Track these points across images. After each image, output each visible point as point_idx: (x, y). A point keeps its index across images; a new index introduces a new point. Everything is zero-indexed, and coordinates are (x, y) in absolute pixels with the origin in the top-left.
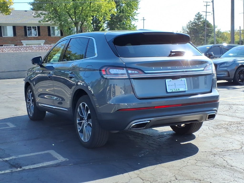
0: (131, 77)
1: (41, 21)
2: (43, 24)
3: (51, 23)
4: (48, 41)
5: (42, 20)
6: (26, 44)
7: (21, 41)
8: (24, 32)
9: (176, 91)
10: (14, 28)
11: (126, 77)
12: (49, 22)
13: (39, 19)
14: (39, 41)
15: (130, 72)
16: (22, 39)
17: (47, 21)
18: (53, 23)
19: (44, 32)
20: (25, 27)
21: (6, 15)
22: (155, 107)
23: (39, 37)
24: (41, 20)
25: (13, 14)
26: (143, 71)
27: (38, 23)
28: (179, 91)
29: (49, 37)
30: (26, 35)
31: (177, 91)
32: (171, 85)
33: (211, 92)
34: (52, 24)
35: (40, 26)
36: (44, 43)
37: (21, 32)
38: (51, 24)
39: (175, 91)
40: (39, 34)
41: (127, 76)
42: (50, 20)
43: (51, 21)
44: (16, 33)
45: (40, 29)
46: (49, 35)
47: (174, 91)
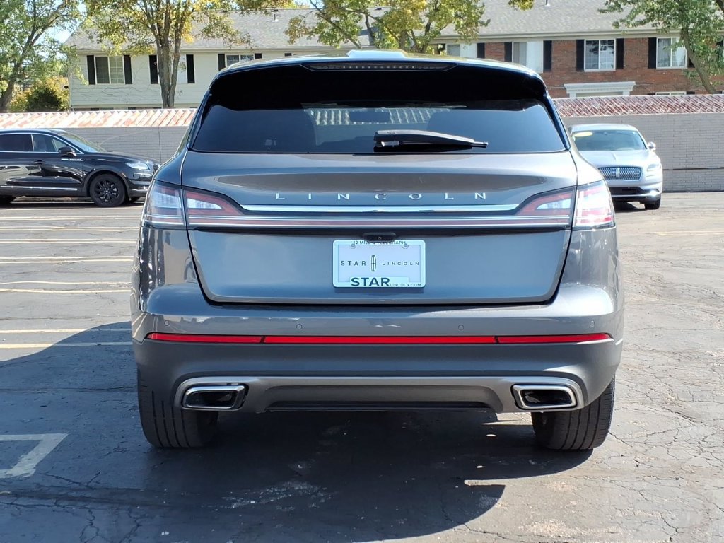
0: (191, 224)
1: (620, 24)
2: (627, 30)
3: (655, 28)
4: (644, 83)
5: (623, 18)
6: (578, 95)
7: (565, 85)
8: (575, 57)
9: (373, 286)
10: (548, 46)
11: (177, 220)
12: (648, 26)
13: (616, 16)
14: (617, 85)
15: (192, 203)
16: (568, 78)
17: (642, 23)
18: (660, 27)
19: (636, 57)
20: (580, 43)
21: (524, 8)
22: (266, 338)
23: (620, 71)
24: (622, 21)
25: (551, 4)
26: (236, 205)
27: (613, 28)
28: (385, 285)
29: (651, 70)
30: (580, 65)
31: (376, 286)
32: (353, 263)
33: (550, 301)
34: (657, 30)
35: (624, 37)
36: (632, 90)
37: (564, 59)
38: (653, 30)
39: (367, 286)
40: (620, 64)
41: (180, 217)
42: (651, 19)
43: (654, 22)
44: (553, 61)
45: (625, 49)
46: (652, 64)
47: (361, 285)
